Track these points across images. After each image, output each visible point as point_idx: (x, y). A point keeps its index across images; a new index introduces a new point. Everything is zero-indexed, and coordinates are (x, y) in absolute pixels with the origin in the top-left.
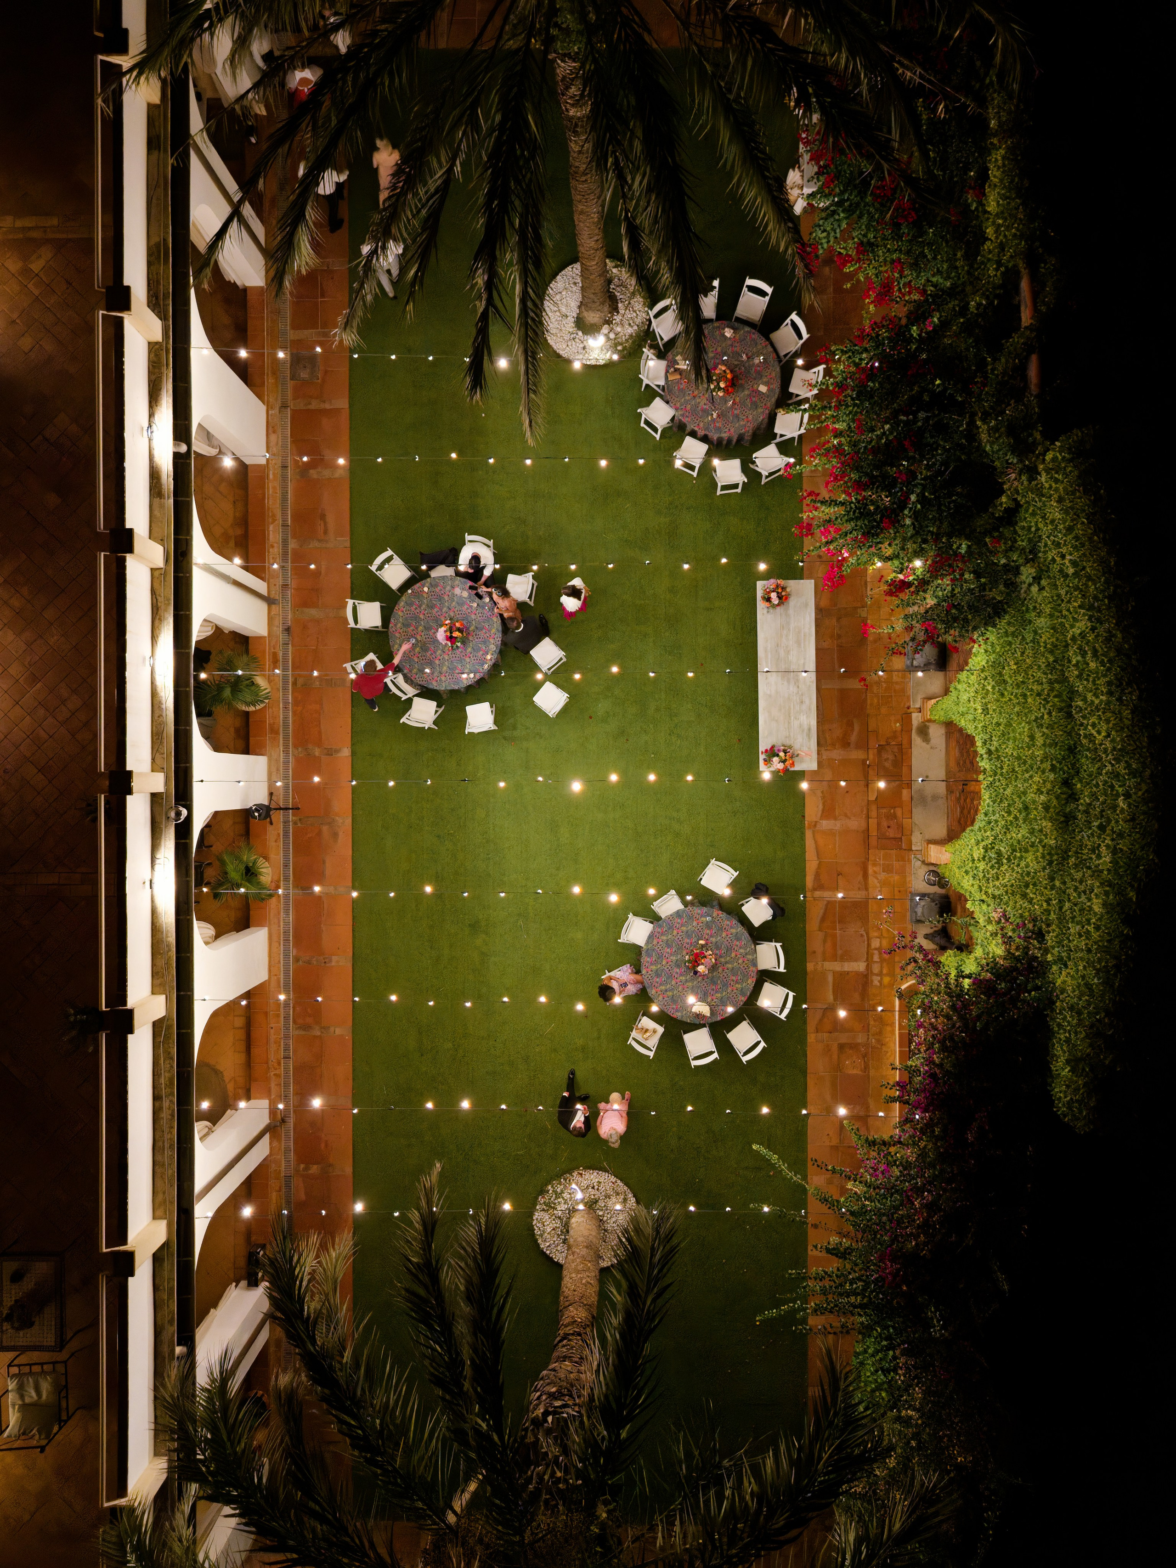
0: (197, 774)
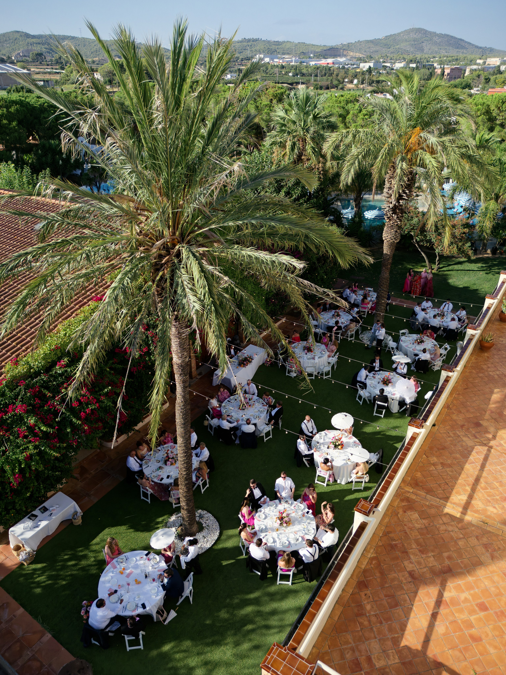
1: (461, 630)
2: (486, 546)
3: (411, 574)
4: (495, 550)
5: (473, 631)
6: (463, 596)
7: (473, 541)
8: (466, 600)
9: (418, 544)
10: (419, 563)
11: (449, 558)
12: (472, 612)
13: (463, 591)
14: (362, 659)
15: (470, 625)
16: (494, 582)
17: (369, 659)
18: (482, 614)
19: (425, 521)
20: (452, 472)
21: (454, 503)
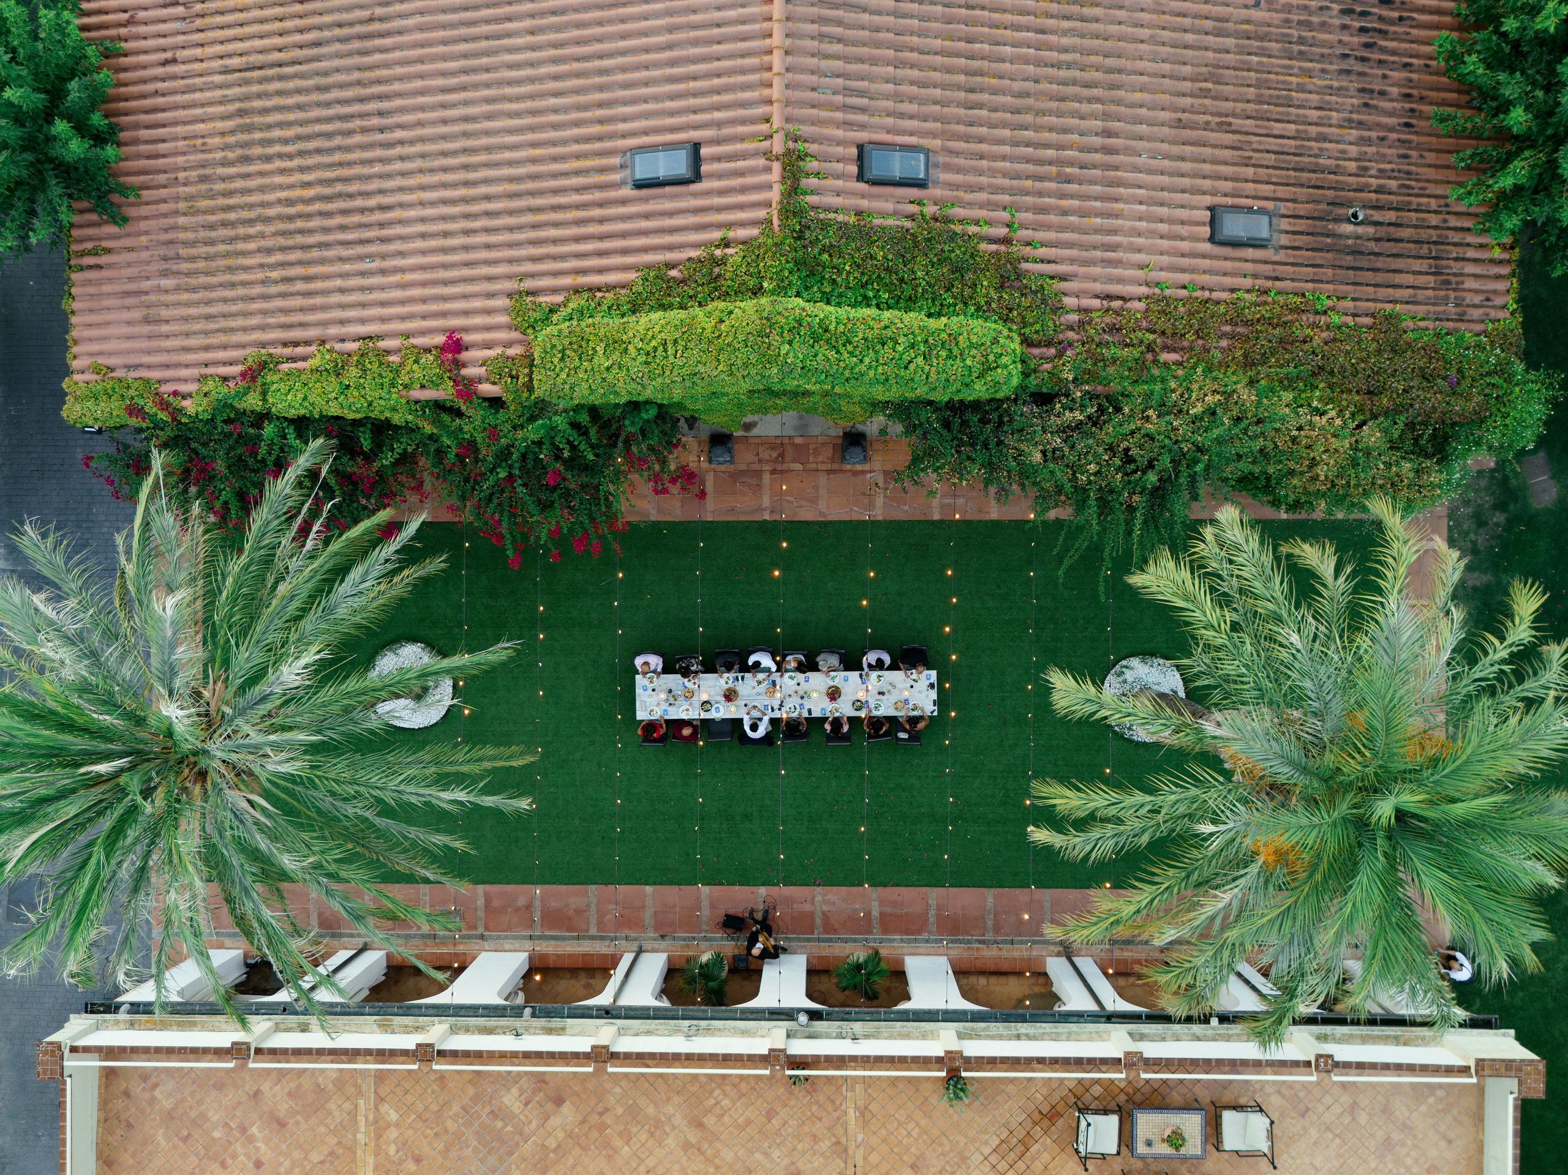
0: (774, 1004)
1: (225, 1150)
2: (332, 1153)
3: (257, 1094)
4: (332, 1163)
5: (229, 1161)
6: (260, 1144)
7: (332, 1141)
8: (258, 1149)
9: (299, 1087)
10: (274, 1096)
11: (297, 1123)
12: (249, 1157)
13: (266, 1144)
14: (153, 1080)
15: (234, 1156)
16: (292, 1169)
17: (156, 1085)
18: (251, 1165)
19: (331, 1086)
20: (433, 1092)
21: (376, 1108)
